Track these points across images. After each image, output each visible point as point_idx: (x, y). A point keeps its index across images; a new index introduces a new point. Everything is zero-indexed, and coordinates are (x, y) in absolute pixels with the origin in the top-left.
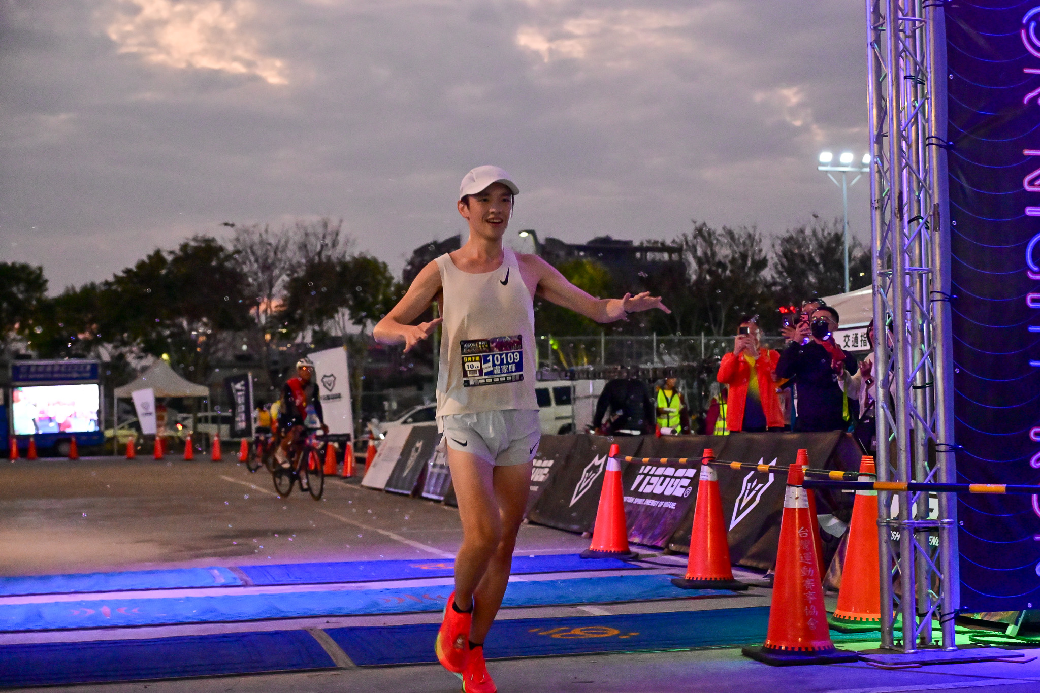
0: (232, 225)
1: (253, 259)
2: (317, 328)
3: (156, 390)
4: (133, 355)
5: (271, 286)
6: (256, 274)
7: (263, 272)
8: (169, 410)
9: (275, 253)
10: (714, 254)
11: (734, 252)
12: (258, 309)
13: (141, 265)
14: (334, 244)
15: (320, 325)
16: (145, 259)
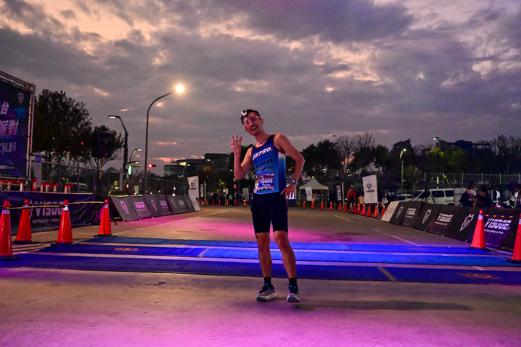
0: (335, 136)
1: (343, 147)
2: (363, 169)
3: (312, 187)
4: (304, 176)
5: (349, 155)
6: (344, 151)
7: (346, 151)
8: (316, 193)
9: (351, 145)
10: (505, 145)
11: (513, 145)
12: (344, 162)
13: (307, 148)
14: (370, 141)
15: (364, 168)
16: (309, 147)
